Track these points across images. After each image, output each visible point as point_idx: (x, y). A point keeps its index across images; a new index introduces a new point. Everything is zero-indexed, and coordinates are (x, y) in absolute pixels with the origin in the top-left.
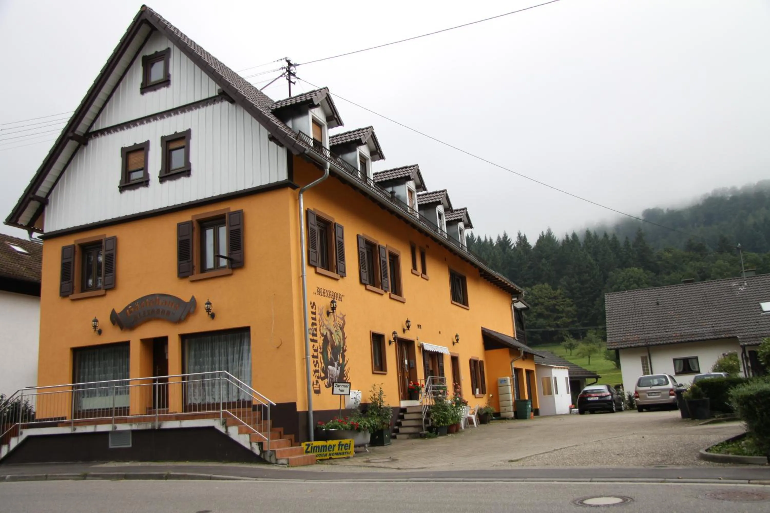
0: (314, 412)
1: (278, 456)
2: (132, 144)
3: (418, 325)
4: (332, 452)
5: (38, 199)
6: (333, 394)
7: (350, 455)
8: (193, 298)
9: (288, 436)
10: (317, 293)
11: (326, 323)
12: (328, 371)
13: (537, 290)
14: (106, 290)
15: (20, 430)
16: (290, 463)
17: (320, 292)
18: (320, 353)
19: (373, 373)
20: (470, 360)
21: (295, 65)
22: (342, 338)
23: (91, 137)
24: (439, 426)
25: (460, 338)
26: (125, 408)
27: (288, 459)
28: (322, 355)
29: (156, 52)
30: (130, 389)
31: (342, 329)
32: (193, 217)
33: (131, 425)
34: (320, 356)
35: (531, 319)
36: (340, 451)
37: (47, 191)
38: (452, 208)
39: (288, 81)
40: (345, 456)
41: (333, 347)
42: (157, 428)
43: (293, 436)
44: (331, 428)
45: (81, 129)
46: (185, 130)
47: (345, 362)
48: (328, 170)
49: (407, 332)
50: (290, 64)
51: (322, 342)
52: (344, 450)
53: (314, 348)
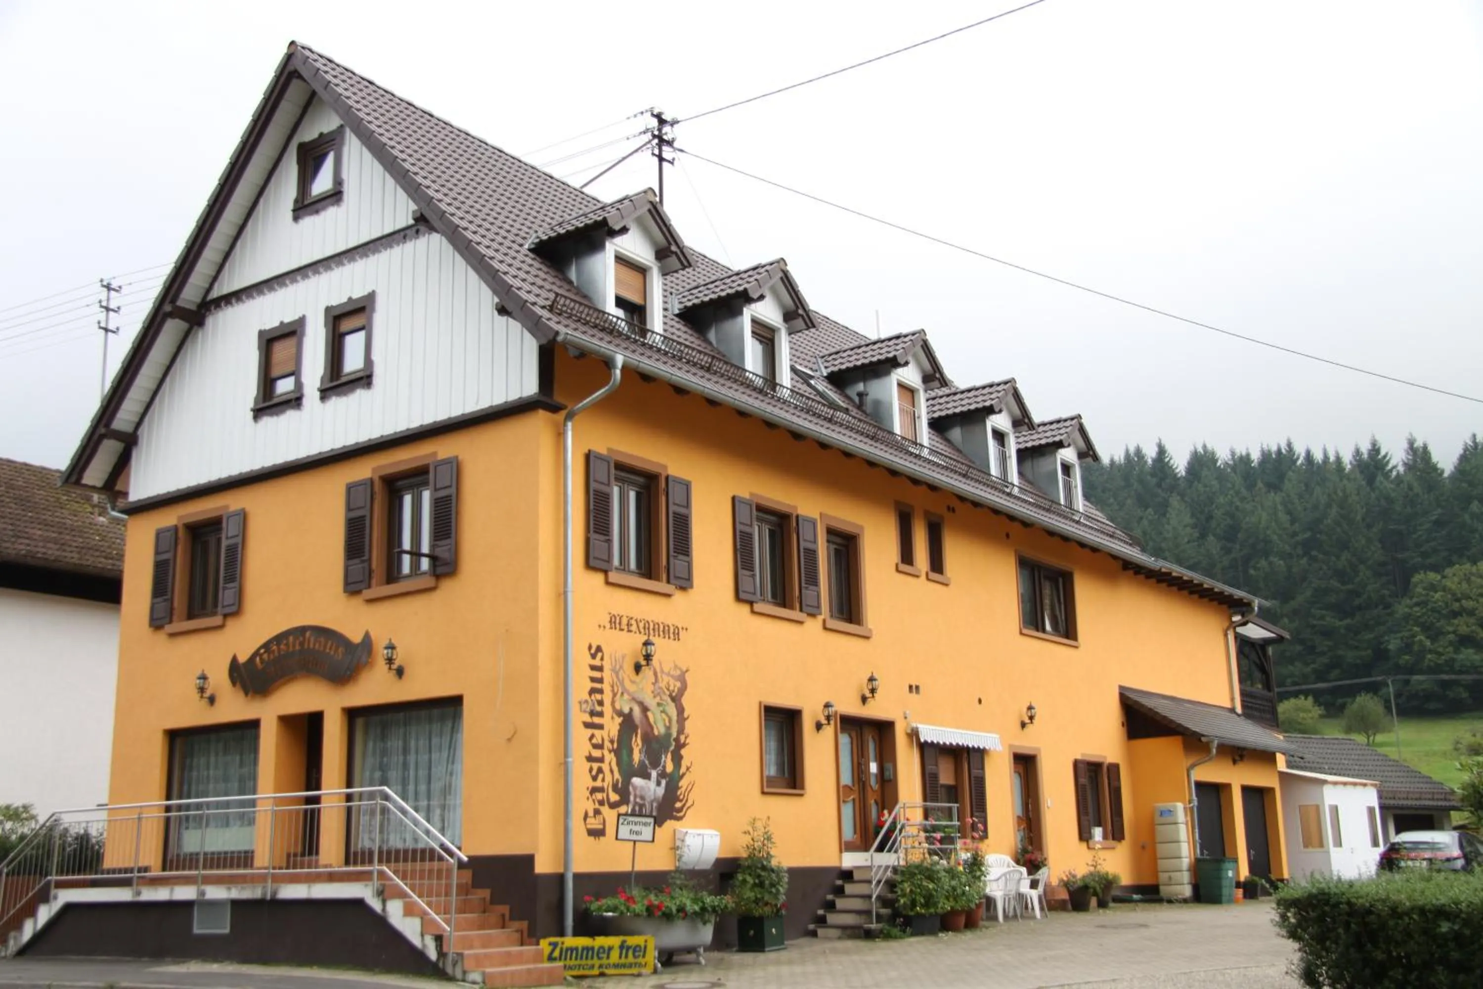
0: (578, 877)
1: (468, 964)
2: (276, 324)
3: (911, 687)
4: (605, 961)
5: (118, 435)
6: (617, 838)
7: (644, 971)
8: (367, 636)
9: (517, 925)
10: (608, 625)
11: (632, 688)
12: (631, 789)
13: (1456, 579)
14: (226, 616)
15: (53, 892)
16: (487, 981)
17: (615, 622)
18: (610, 751)
19: (763, 793)
20: (1076, 763)
21: (674, 123)
22: (675, 718)
23: (210, 310)
24: (912, 914)
25: (1038, 712)
26: (246, 852)
27: (484, 974)
28: (616, 755)
29: (321, 135)
30: (257, 815)
31: (676, 699)
32: (374, 470)
33: (229, 889)
34: (610, 758)
35: (1441, 650)
36: (623, 961)
37: (136, 419)
38: (1030, 419)
39: (656, 160)
40: (634, 971)
41: (649, 739)
42: (268, 897)
43: (525, 924)
44: (607, 911)
45: (190, 295)
46: (366, 293)
47: (683, 770)
48: (618, 372)
49: (871, 702)
50: (662, 122)
51: (618, 727)
52: (631, 959)
53: (594, 741)
